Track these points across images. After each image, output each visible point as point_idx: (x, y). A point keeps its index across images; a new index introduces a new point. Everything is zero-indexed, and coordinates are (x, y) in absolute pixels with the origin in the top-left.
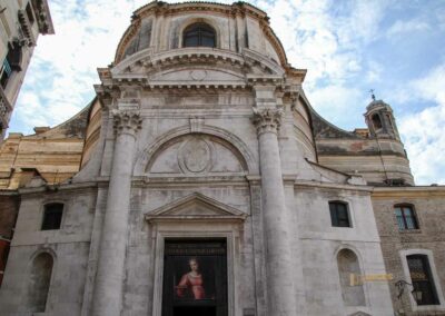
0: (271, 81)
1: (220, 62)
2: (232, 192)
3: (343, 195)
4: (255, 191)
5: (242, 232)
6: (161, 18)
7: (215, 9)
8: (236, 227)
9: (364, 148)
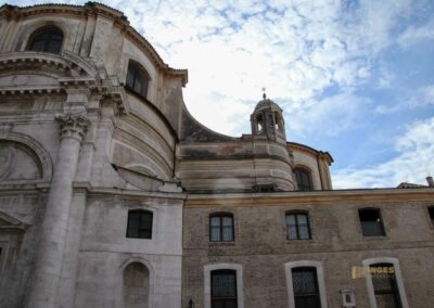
0: (82, 83)
1: (45, 66)
2: (22, 200)
3: (148, 203)
4: (42, 200)
5: (20, 243)
6: (12, 22)
7: (67, 11)
8: (16, 237)
9: (237, 151)
